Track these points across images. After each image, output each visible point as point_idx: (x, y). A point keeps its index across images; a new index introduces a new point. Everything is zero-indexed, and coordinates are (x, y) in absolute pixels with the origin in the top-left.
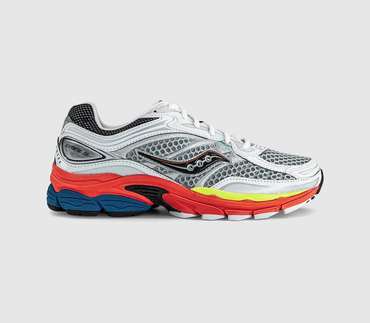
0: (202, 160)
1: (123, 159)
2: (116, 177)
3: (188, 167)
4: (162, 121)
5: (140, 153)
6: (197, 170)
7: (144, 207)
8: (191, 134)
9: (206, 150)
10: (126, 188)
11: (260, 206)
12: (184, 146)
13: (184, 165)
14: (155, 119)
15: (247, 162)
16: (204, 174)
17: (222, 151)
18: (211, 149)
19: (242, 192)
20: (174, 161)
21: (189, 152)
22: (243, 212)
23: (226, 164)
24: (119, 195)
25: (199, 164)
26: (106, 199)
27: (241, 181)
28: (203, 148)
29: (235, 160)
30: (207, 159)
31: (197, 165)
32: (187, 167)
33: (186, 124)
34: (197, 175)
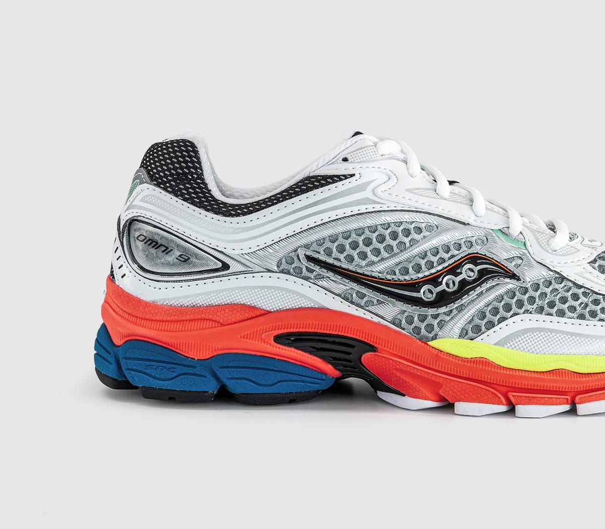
0: (457, 275)
1: (269, 271)
2: (253, 313)
3: (422, 291)
4: (361, 182)
5: (309, 258)
6: (443, 299)
7: (320, 381)
8: (429, 214)
9: (465, 251)
10: (278, 339)
11: (592, 385)
12: (413, 242)
13: (415, 286)
14: (346, 177)
15: (562, 278)
16: (460, 309)
17: (502, 253)
18: (477, 249)
19: (550, 352)
20: (389, 277)
21: (424, 255)
22: (551, 398)
23: (511, 284)
24: (260, 354)
25: (447, 285)
26: (230, 364)
27: (548, 325)
28: (459, 247)
29: (531, 275)
30: (468, 272)
31: (443, 287)
32: (419, 292)
33: (417, 189)
34: (443, 310)
